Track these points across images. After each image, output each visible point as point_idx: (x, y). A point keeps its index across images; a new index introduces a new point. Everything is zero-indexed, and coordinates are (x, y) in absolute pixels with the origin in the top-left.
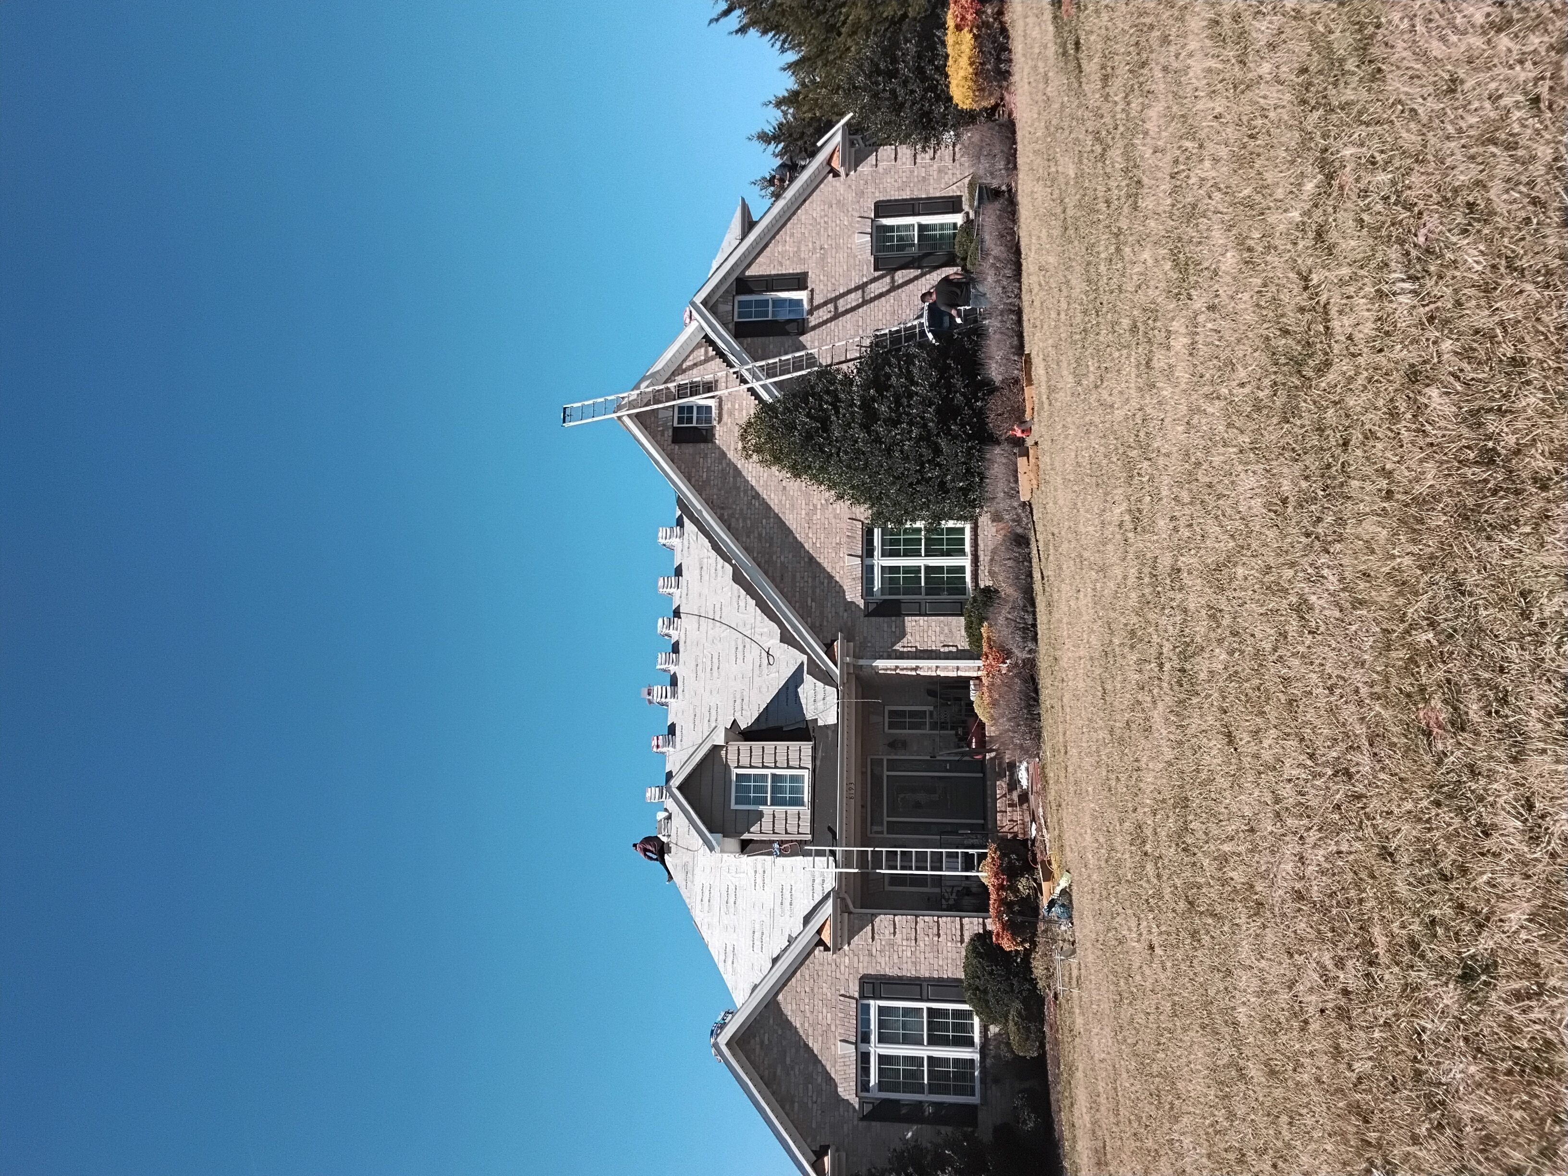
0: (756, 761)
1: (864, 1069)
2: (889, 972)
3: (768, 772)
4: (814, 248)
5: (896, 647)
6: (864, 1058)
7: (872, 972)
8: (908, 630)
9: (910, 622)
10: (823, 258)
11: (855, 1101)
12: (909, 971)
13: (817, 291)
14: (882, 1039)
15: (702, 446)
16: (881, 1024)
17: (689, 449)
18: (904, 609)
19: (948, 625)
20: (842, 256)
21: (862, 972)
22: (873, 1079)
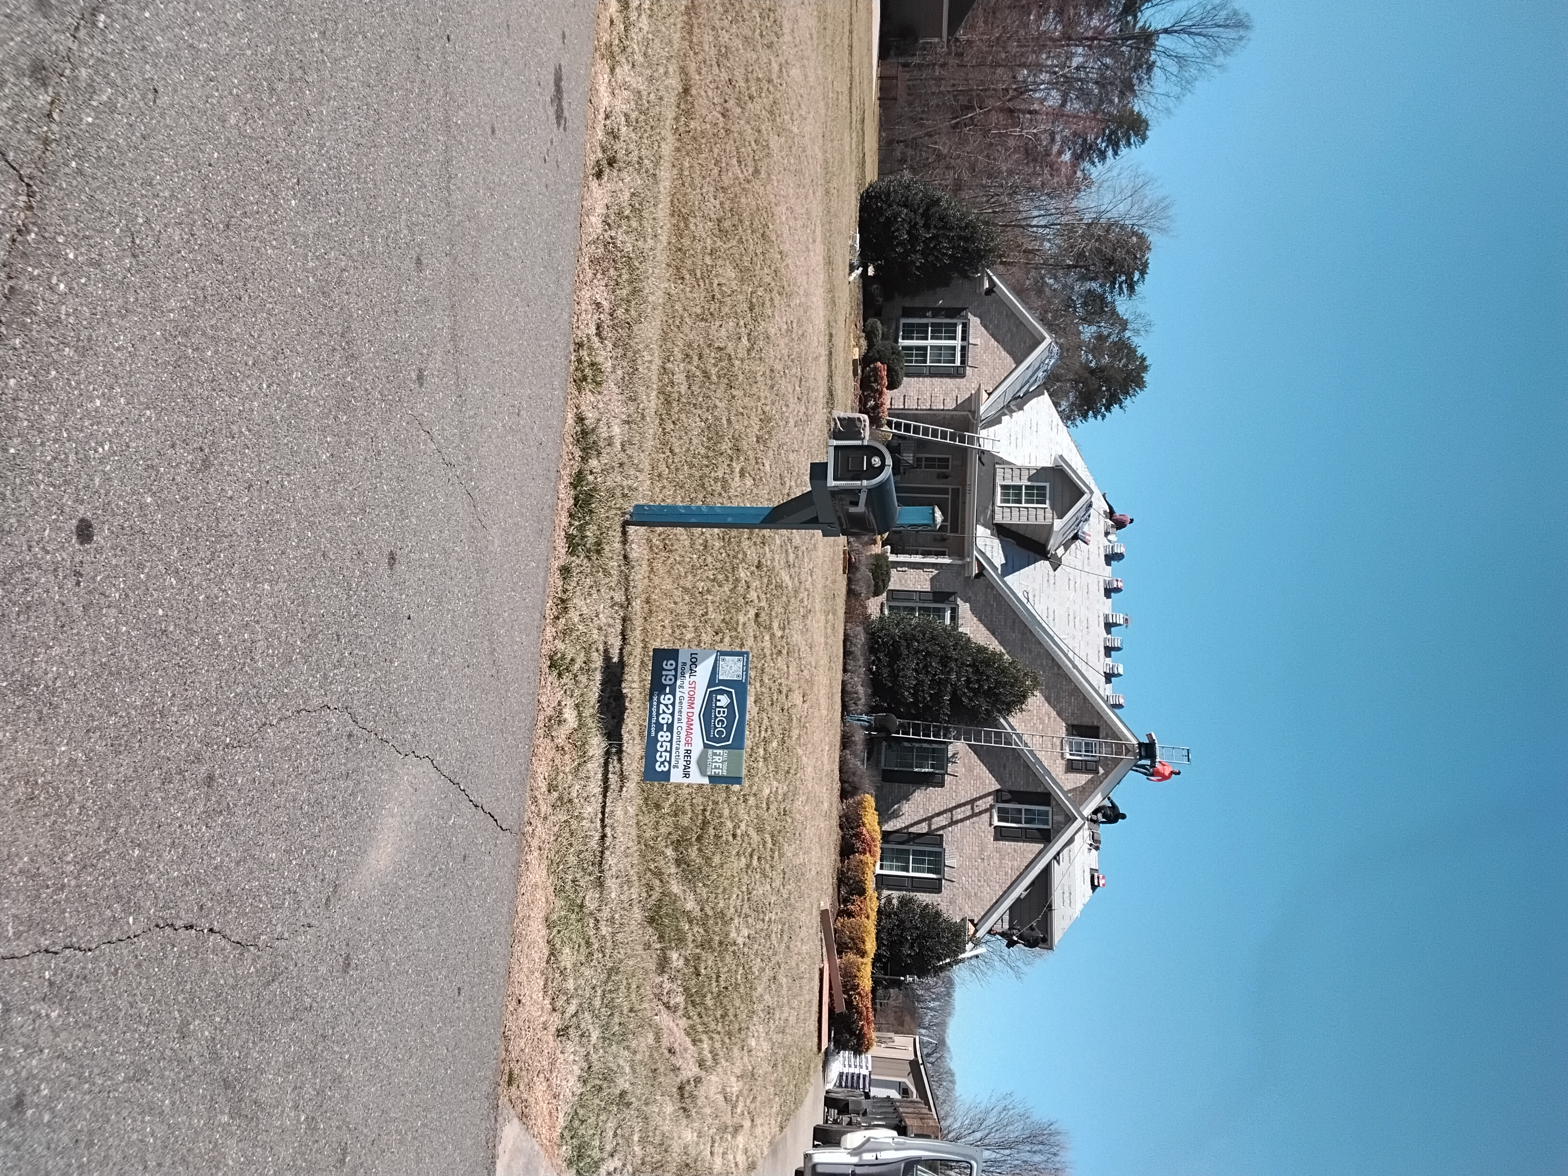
0: (1033, 512)
1: (964, 332)
2: (948, 380)
3: (1024, 505)
4: (988, 860)
5: (936, 572)
6: (964, 338)
7: (958, 380)
8: (928, 583)
9: (927, 587)
10: (982, 851)
11: (970, 316)
12: (936, 381)
13: (987, 824)
14: (954, 348)
15: (1076, 723)
16: (954, 355)
17: (1086, 721)
18: (931, 596)
19: (901, 585)
20: (967, 851)
21: (964, 380)
22: (959, 329)
